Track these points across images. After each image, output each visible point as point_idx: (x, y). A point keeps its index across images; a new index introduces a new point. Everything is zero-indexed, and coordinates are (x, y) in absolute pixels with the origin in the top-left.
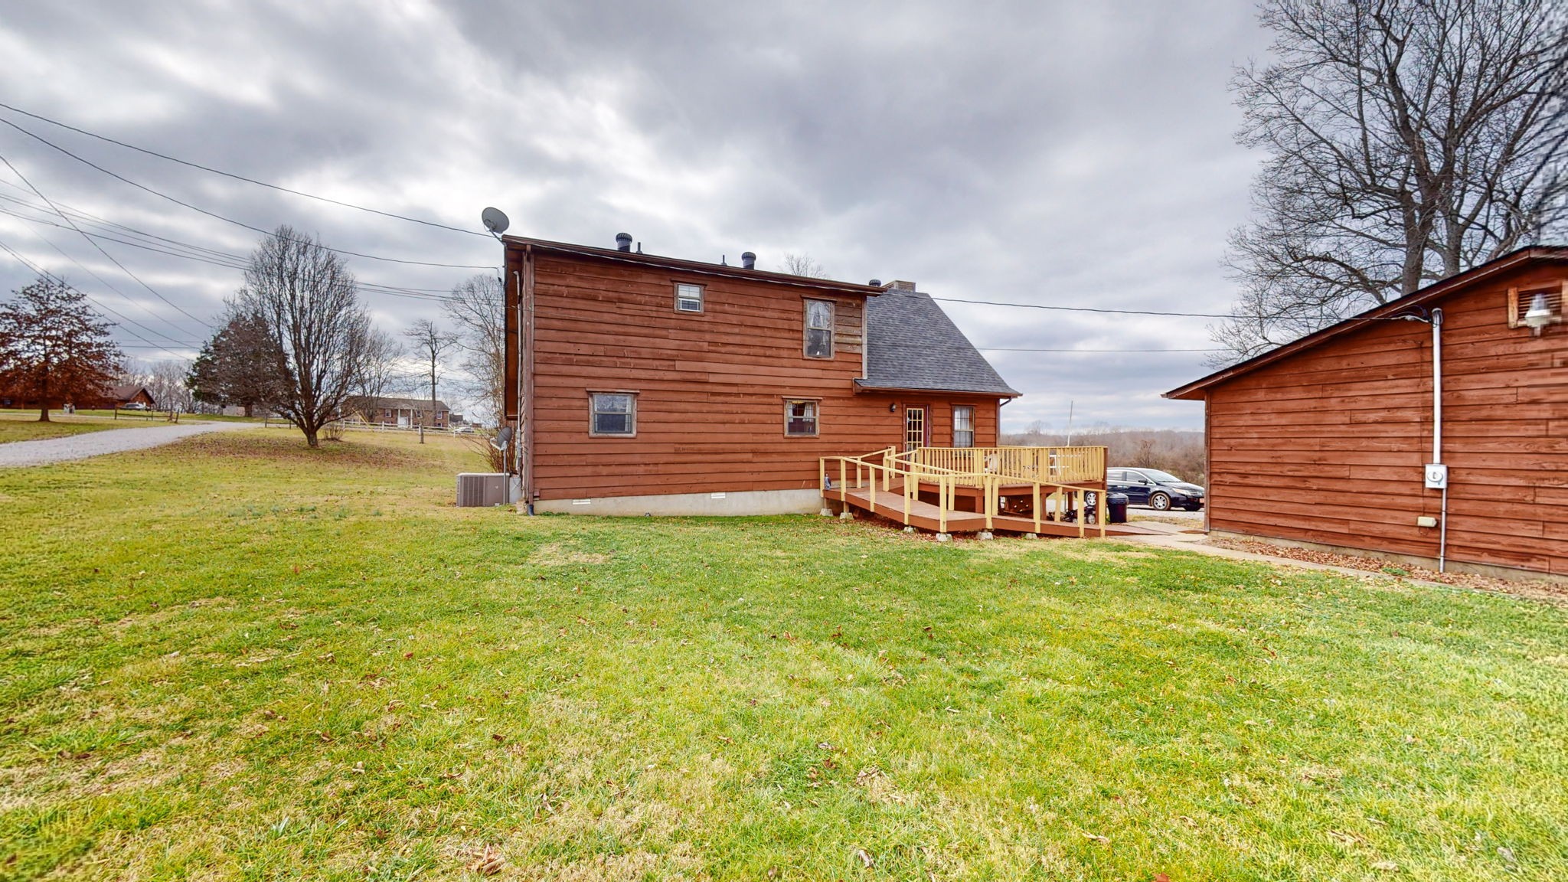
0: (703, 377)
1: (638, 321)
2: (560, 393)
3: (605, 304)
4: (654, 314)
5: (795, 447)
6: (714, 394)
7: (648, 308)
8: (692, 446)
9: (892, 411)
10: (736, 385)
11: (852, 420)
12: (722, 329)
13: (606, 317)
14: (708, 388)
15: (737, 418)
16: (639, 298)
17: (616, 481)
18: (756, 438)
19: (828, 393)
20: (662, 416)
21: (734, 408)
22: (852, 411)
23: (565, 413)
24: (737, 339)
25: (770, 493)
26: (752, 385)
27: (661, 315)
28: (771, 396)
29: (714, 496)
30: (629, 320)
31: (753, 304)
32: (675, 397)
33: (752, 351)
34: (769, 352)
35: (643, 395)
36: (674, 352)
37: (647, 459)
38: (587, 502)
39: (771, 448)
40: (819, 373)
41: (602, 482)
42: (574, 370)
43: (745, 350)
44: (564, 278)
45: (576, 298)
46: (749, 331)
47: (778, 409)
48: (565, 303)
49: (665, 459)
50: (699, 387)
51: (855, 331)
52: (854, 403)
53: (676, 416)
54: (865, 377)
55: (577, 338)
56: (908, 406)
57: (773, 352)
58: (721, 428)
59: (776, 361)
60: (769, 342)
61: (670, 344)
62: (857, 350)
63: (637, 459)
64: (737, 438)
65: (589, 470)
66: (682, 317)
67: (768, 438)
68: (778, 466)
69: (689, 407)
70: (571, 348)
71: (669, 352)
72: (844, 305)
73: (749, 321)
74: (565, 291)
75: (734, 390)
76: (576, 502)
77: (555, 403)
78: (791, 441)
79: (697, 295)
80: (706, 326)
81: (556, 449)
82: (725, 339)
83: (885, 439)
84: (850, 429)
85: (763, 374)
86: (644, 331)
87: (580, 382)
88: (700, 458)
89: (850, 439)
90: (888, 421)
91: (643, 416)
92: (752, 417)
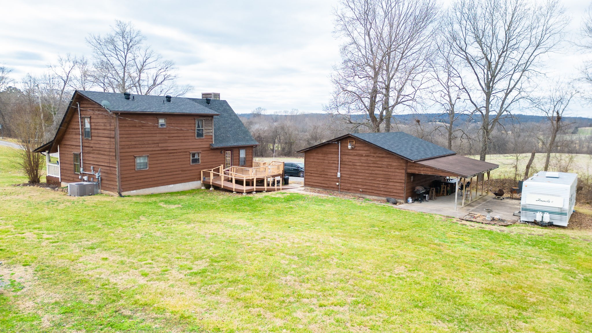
0: (167, 148)
1: (148, 132)
2: (127, 157)
3: (138, 128)
4: (152, 129)
5: (193, 168)
6: (170, 153)
7: (150, 128)
8: (164, 171)
9: (221, 153)
10: (176, 149)
11: (210, 157)
12: (172, 132)
13: (139, 132)
14: (168, 151)
15: (177, 160)
16: (148, 125)
17: (142, 184)
18: (182, 166)
19: (203, 149)
20: (155, 162)
21: (176, 157)
22: (210, 155)
23: (128, 164)
24: (176, 135)
25: (186, 184)
26: (181, 149)
27: (154, 129)
28: (186, 152)
29: (170, 186)
30: (145, 132)
31: (180, 123)
32: (159, 155)
33: (181, 138)
34: (185, 138)
35: (150, 156)
36: (158, 141)
37: (151, 176)
38: (135, 191)
39: (186, 169)
40: (200, 143)
41: (139, 185)
42: (131, 150)
43: (178, 138)
45: (130, 127)
46: (179, 132)
47: (188, 156)
48: (127, 129)
49: (156, 175)
50: (166, 152)
51: (210, 128)
52: (211, 152)
53: (159, 162)
54: (214, 143)
55: (131, 140)
56: (226, 151)
57: (187, 137)
58: (172, 164)
60: (185, 135)
61: (158, 138)
62: (211, 134)
63: (149, 176)
64: (177, 167)
65: (135, 181)
66: (161, 129)
67: (186, 166)
68: (189, 175)
69: (163, 158)
70: (129, 143)
72: (207, 120)
73: (179, 128)
74: (127, 125)
75: (176, 151)
76: (132, 192)
77: (126, 161)
78: (192, 166)
79: (164, 122)
80: (167, 132)
81: (127, 176)
82: (173, 135)
83: (219, 162)
84: (209, 160)
85: (184, 145)
86: (150, 135)
87: (132, 154)
88: (166, 174)
89: (209, 164)
90: (220, 157)
91: (150, 162)
92: (181, 159)
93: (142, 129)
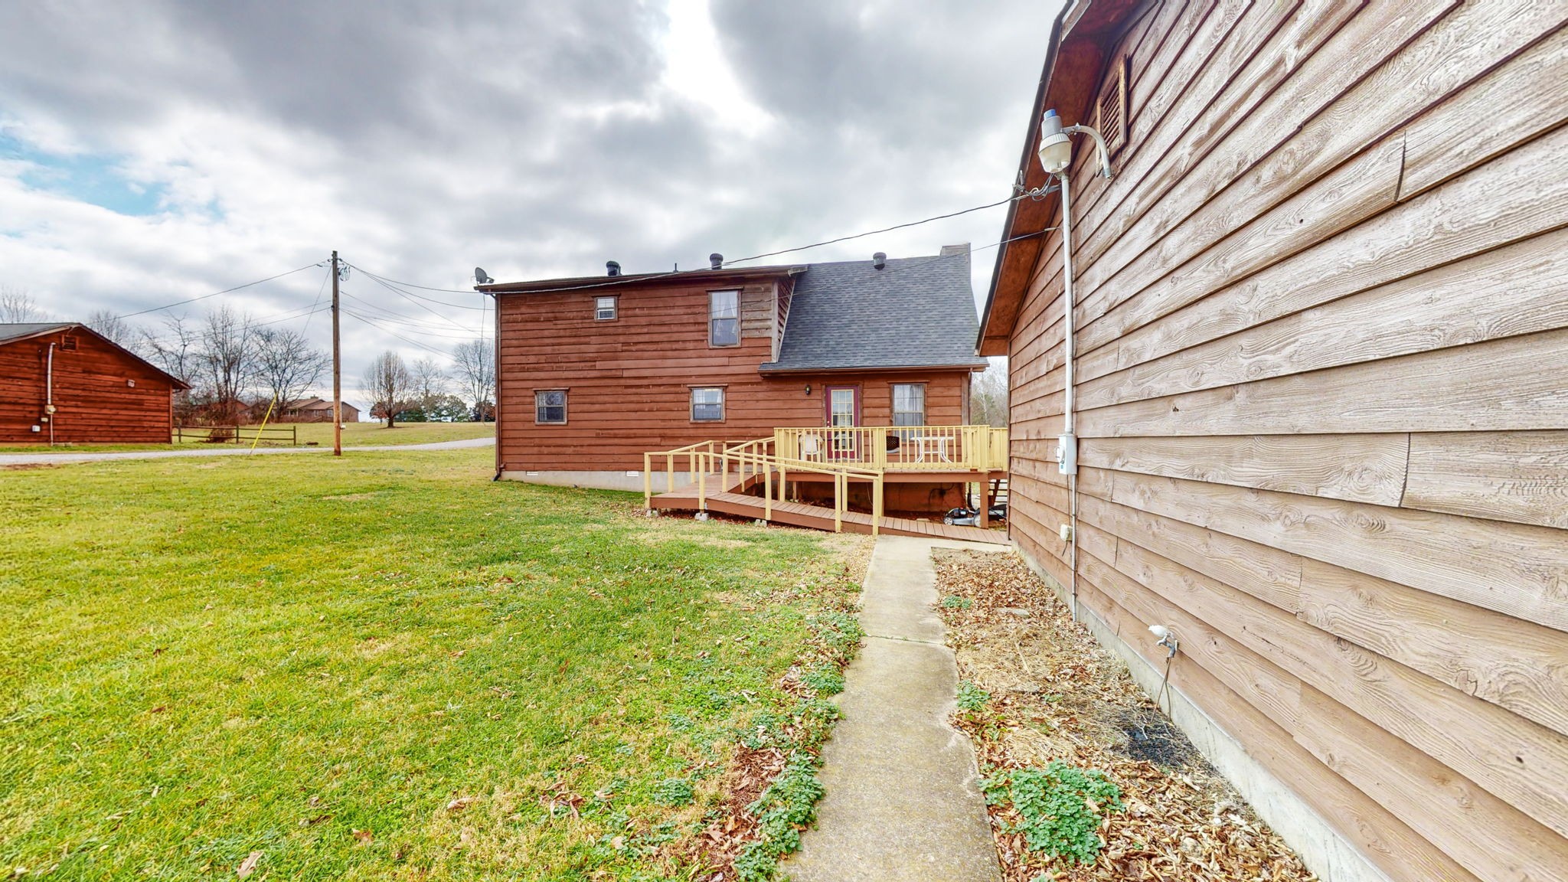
0: (619, 373)
1: (568, 333)
2: (519, 393)
3: (546, 323)
4: (580, 326)
5: (701, 432)
6: (627, 387)
7: (575, 321)
8: (609, 431)
9: (808, 393)
10: (646, 377)
11: (761, 404)
12: (633, 330)
13: (546, 333)
14: (622, 382)
15: (647, 407)
16: (569, 315)
17: (553, 459)
18: (664, 424)
19: (734, 379)
20: (586, 407)
21: (645, 398)
22: (761, 396)
23: (521, 407)
24: (646, 338)
26: (660, 377)
27: (585, 325)
28: (679, 385)
29: (628, 473)
30: (562, 333)
31: (661, 304)
32: (595, 391)
33: (660, 346)
34: (675, 346)
35: (573, 391)
36: (595, 355)
38: (535, 474)
39: (678, 432)
40: (725, 361)
41: (545, 459)
42: (526, 375)
43: (654, 347)
44: (519, 308)
45: (527, 321)
46: (656, 329)
47: (684, 397)
48: (520, 326)
49: (588, 442)
50: (615, 382)
51: (765, 315)
52: (765, 387)
53: (597, 407)
54: (776, 360)
55: (528, 351)
56: (829, 388)
57: (680, 345)
58: (633, 415)
59: (683, 354)
60: (675, 337)
61: (593, 348)
62: (766, 334)
63: (568, 442)
64: (647, 424)
65: (536, 450)
66: (601, 325)
67: (675, 424)
69: (607, 399)
70: (523, 359)
71: (591, 355)
72: (753, 292)
73: (656, 320)
74: (520, 317)
75: (645, 382)
76: (528, 474)
77: (515, 400)
78: (695, 426)
79: (612, 305)
80: (620, 330)
81: (516, 435)
82: (636, 339)
84: (759, 414)
85: (670, 367)
86: (572, 340)
87: (530, 384)
88: (616, 441)
89: (758, 424)
90: (803, 405)
91: (572, 408)
92: (661, 405)
93: (554, 327)
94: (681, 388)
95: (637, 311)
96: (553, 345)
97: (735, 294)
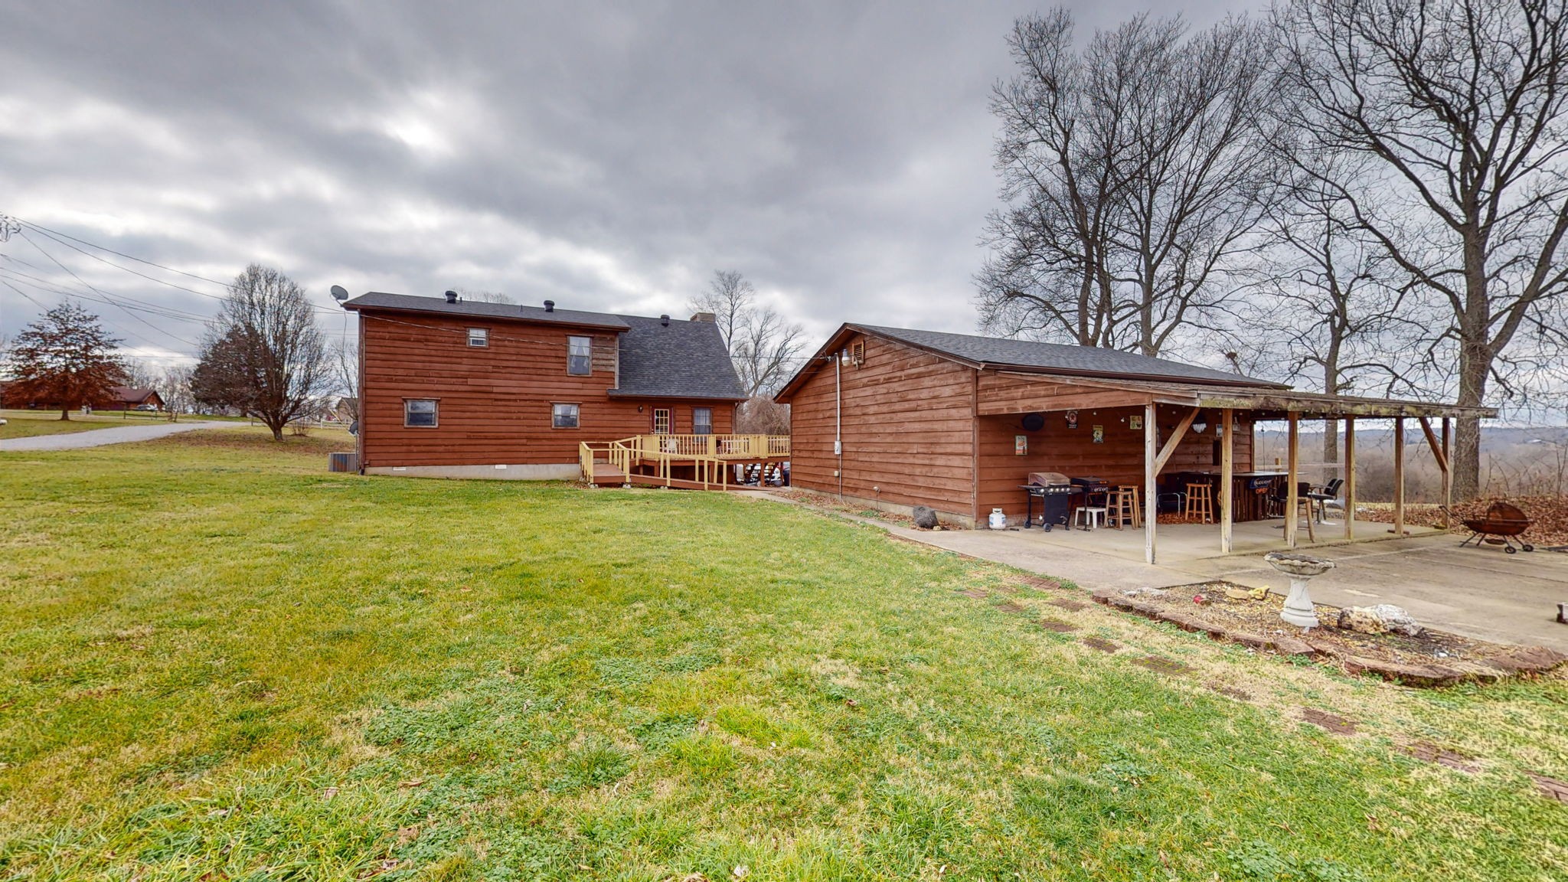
0: (488, 389)
1: (439, 353)
2: (384, 400)
3: (416, 343)
4: (452, 349)
5: (560, 435)
6: (496, 400)
7: (447, 345)
8: (480, 434)
9: (640, 411)
10: (514, 394)
11: (607, 417)
12: (503, 357)
13: (417, 351)
14: (492, 396)
15: (514, 416)
16: (443, 339)
17: (423, 456)
18: (529, 429)
19: (586, 399)
20: (457, 414)
21: (513, 409)
22: (606, 411)
23: (387, 413)
24: (515, 364)
25: (541, 466)
26: (526, 394)
27: (457, 349)
28: (542, 401)
29: (497, 467)
30: (433, 353)
31: (527, 340)
32: (466, 402)
33: (527, 371)
34: (539, 372)
35: (444, 401)
36: (466, 373)
37: (446, 442)
38: (404, 469)
39: (541, 435)
40: (580, 385)
41: (414, 456)
42: (393, 385)
43: (522, 371)
44: (386, 327)
45: (395, 339)
46: (524, 358)
47: (546, 410)
48: (387, 343)
49: (458, 442)
50: (485, 396)
51: (610, 357)
52: (609, 405)
53: (468, 414)
54: (617, 388)
55: (395, 365)
56: (654, 408)
57: (543, 372)
58: (502, 422)
59: (545, 378)
60: (539, 365)
61: (464, 367)
62: (610, 369)
63: (439, 442)
64: (515, 429)
65: (404, 448)
66: (473, 350)
67: (539, 429)
68: (547, 448)
69: (478, 408)
70: (391, 372)
71: (462, 373)
72: (601, 339)
73: (523, 351)
74: (387, 336)
75: (513, 397)
76: (395, 469)
77: (381, 406)
78: (556, 431)
79: (484, 336)
80: (491, 356)
81: (381, 435)
82: (505, 364)
83: (634, 430)
84: (605, 423)
85: (535, 387)
86: (446, 360)
87: (398, 393)
88: (486, 442)
89: (605, 430)
90: (637, 418)
91: (443, 414)
92: (526, 415)
93: (425, 347)
94: (545, 403)
95: (506, 343)
96: (424, 362)
97: (588, 339)
